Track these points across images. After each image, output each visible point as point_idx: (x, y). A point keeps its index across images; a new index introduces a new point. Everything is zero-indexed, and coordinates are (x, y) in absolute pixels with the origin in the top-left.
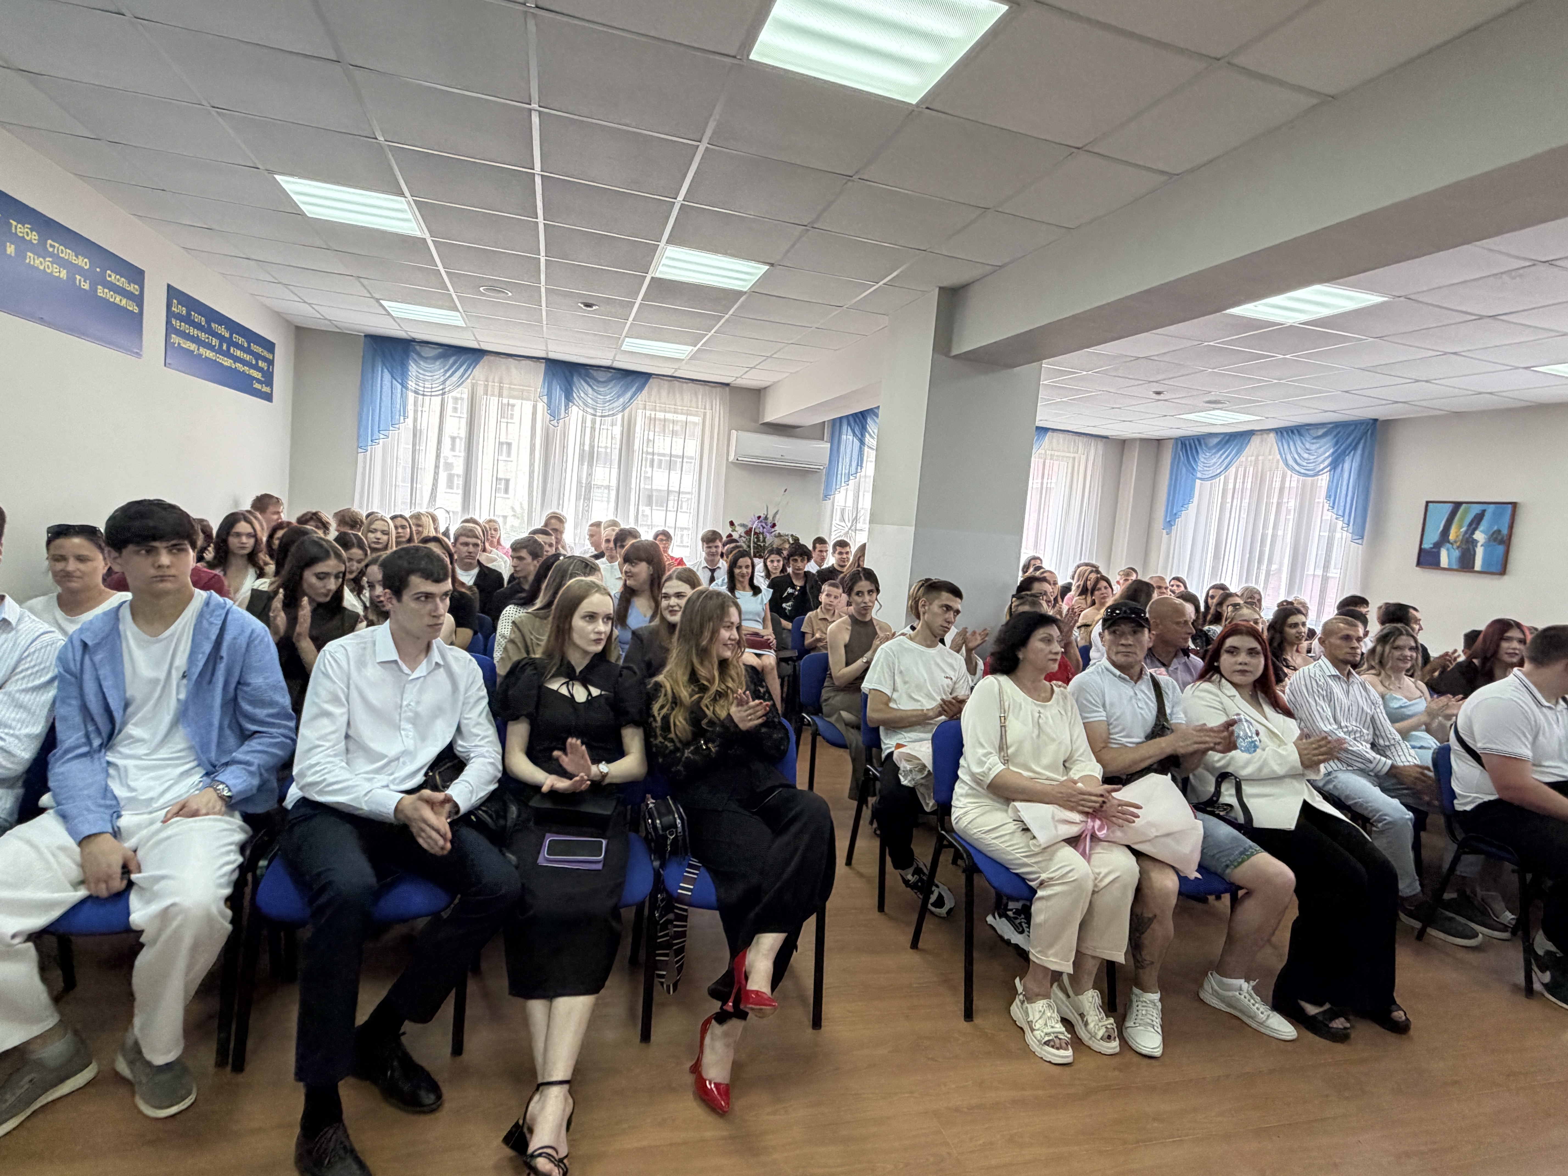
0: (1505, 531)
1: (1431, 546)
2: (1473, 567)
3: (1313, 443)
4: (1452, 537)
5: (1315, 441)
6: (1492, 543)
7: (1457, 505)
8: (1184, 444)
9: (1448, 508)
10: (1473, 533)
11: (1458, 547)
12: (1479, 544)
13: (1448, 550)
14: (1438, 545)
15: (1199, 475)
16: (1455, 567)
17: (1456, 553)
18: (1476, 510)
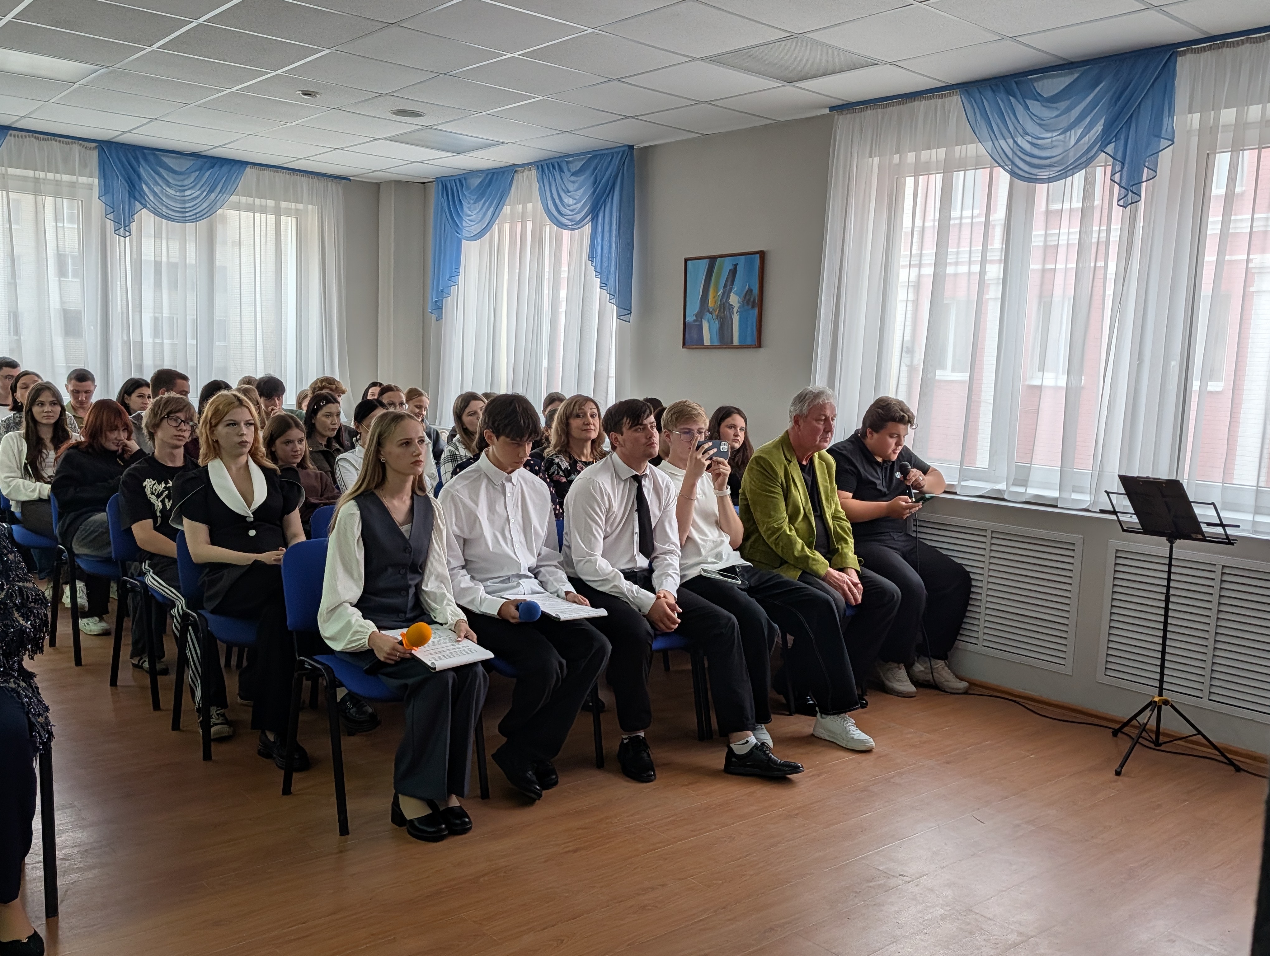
0: (756, 291)
1: (694, 318)
2: (732, 343)
3: (573, 182)
4: (711, 304)
5: (572, 178)
6: (746, 307)
7: (713, 259)
8: (445, 187)
9: (704, 264)
10: (728, 297)
11: (717, 316)
12: (735, 310)
13: (709, 322)
14: (700, 316)
15: (465, 233)
16: (716, 343)
17: (716, 325)
18: (727, 264)
